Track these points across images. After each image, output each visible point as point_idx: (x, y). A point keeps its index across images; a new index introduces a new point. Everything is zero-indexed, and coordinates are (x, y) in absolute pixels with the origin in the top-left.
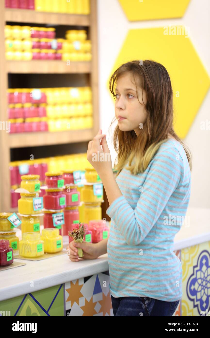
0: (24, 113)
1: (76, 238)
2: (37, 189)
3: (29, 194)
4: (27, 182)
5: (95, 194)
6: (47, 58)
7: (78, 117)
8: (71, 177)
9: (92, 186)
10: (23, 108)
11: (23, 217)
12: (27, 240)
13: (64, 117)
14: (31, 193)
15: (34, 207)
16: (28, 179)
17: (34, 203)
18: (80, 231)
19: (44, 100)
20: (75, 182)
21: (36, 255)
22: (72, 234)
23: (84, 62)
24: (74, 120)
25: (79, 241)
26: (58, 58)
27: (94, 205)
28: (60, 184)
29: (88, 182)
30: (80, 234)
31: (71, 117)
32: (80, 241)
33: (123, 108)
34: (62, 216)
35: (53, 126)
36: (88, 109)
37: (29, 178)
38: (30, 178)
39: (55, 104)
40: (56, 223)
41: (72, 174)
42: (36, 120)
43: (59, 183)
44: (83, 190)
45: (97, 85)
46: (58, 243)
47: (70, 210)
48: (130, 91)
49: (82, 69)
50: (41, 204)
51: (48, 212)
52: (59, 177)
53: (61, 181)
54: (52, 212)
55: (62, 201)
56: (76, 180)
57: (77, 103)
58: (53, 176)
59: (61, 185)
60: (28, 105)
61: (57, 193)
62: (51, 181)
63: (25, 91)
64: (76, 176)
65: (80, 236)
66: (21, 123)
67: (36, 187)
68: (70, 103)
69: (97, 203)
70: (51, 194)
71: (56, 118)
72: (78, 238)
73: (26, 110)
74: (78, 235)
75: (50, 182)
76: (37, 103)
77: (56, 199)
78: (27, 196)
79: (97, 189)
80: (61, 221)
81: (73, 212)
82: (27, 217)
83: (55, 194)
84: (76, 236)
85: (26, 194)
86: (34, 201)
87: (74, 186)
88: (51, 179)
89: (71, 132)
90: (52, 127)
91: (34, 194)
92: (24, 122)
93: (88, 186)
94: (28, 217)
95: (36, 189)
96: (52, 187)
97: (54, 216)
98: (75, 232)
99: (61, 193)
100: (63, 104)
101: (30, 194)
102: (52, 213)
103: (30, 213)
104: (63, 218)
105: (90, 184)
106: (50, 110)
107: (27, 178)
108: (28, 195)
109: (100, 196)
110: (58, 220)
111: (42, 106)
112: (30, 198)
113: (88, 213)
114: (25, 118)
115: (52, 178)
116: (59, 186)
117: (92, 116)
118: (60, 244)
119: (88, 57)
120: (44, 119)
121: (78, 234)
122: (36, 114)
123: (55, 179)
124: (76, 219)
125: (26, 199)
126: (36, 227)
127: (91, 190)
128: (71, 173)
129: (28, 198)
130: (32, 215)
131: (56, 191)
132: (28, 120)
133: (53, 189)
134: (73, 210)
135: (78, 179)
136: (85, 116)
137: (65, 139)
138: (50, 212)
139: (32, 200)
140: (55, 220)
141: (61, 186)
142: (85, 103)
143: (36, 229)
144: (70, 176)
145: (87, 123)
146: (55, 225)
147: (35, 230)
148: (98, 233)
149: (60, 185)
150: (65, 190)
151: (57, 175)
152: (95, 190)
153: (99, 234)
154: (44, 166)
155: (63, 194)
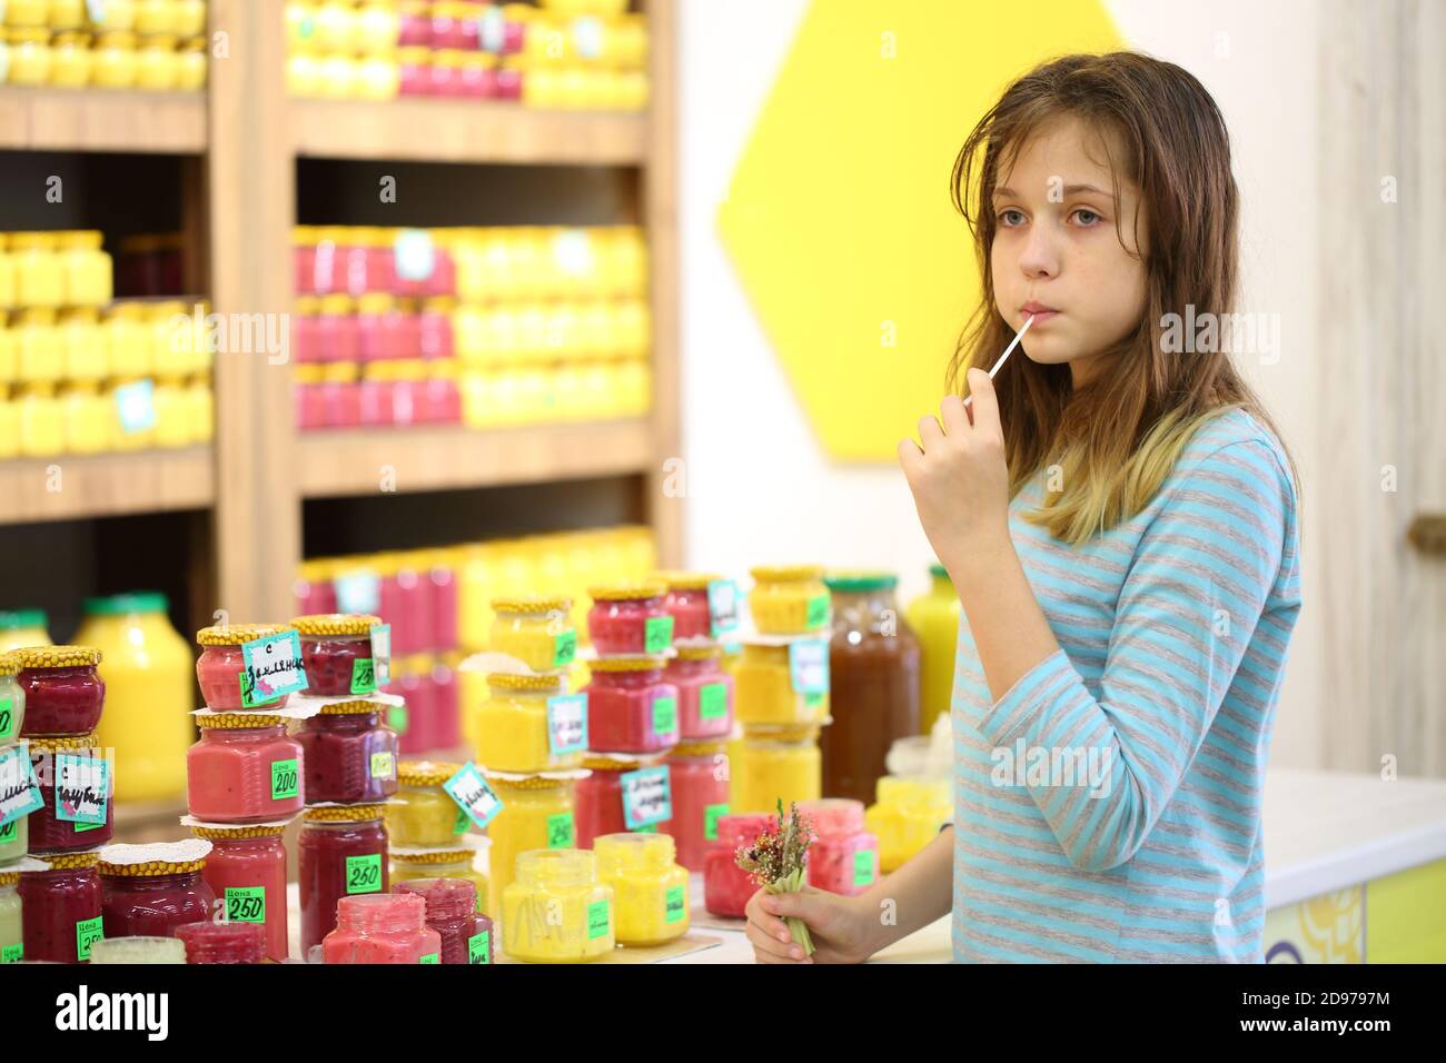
0: (361, 339)
1: (772, 874)
2: (565, 654)
3: (529, 678)
4: (517, 624)
5: (797, 686)
6: (460, 91)
7: (588, 360)
8: (697, 607)
9: (785, 649)
10: (353, 314)
11: (501, 782)
12: (541, 885)
13: (530, 363)
14: (539, 675)
15: (552, 737)
16: (527, 610)
17: (550, 721)
18: (787, 840)
19: (443, 281)
20: (716, 628)
21: (584, 951)
22: (753, 856)
23: (617, 114)
24: (568, 379)
25: (787, 886)
26: (506, 92)
27: (788, 736)
28: (655, 637)
29: (765, 631)
30: (790, 851)
31: (557, 364)
32: (791, 883)
33: (1052, 269)
34: (661, 782)
35: (485, 400)
36: (630, 326)
37: (528, 606)
38: (533, 607)
39: (491, 302)
40: (637, 816)
41: (700, 594)
42: (409, 370)
43: (650, 632)
44: (735, 668)
45: (673, 219)
46: (672, 900)
47: (693, 755)
48: (1086, 197)
49: (609, 147)
50: (578, 725)
51: (602, 766)
52: (649, 603)
53: (660, 625)
54: (617, 763)
55: (663, 712)
56: (719, 619)
57: (584, 299)
58: (621, 602)
59: (662, 641)
60: (376, 305)
61: (640, 677)
62: (615, 622)
63: (363, 237)
64: (719, 603)
65: (792, 859)
66: (344, 386)
67: (559, 647)
68: (554, 300)
69: (804, 728)
70: (612, 682)
71: (496, 367)
72: (784, 871)
73: (367, 324)
74: (779, 858)
75: (608, 628)
76: (416, 297)
77: (637, 704)
78: (519, 685)
79: (804, 665)
80: (655, 808)
81: (704, 766)
82: (520, 783)
83: (630, 682)
84: (774, 866)
85: (513, 680)
86: (553, 709)
87: (708, 649)
88: (614, 612)
89: (560, 430)
90: (478, 408)
91: (550, 678)
92: (359, 380)
93: (765, 650)
94: (524, 782)
95: (561, 653)
96: (621, 651)
97: (628, 780)
98: (764, 849)
99: (657, 677)
100: (522, 300)
101: (536, 680)
102: (619, 766)
103: (531, 766)
104: (663, 790)
105: (777, 641)
106: (469, 326)
107: (521, 606)
108: (525, 681)
109: (814, 696)
110: (644, 802)
111: (436, 308)
112: (531, 698)
113: (761, 774)
114: (362, 360)
115: (620, 610)
116: (650, 647)
117: (650, 358)
118: (679, 903)
119: (632, 90)
120: (442, 370)
121: (778, 852)
122: (412, 347)
123: (630, 614)
124: (716, 800)
125: (513, 701)
126: (558, 832)
127: (780, 671)
128: (696, 586)
129: (523, 698)
130: (544, 775)
131: (636, 667)
132: (379, 372)
133: (624, 660)
134: (704, 756)
135: (727, 616)
136: (618, 360)
137: (532, 463)
138: (610, 761)
139: (544, 703)
140: (632, 800)
141: (661, 647)
142: (619, 298)
143: (559, 839)
144: (688, 601)
145: (626, 390)
146: (630, 824)
147: (554, 842)
148: (833, 856)
149: (657, 641)
150: (675, 666)
151: (645, 595)
152: (796, 669)
153: (838, 862)
154: (442, 582)
155: (663, 681)
